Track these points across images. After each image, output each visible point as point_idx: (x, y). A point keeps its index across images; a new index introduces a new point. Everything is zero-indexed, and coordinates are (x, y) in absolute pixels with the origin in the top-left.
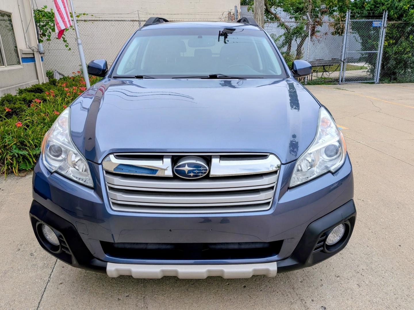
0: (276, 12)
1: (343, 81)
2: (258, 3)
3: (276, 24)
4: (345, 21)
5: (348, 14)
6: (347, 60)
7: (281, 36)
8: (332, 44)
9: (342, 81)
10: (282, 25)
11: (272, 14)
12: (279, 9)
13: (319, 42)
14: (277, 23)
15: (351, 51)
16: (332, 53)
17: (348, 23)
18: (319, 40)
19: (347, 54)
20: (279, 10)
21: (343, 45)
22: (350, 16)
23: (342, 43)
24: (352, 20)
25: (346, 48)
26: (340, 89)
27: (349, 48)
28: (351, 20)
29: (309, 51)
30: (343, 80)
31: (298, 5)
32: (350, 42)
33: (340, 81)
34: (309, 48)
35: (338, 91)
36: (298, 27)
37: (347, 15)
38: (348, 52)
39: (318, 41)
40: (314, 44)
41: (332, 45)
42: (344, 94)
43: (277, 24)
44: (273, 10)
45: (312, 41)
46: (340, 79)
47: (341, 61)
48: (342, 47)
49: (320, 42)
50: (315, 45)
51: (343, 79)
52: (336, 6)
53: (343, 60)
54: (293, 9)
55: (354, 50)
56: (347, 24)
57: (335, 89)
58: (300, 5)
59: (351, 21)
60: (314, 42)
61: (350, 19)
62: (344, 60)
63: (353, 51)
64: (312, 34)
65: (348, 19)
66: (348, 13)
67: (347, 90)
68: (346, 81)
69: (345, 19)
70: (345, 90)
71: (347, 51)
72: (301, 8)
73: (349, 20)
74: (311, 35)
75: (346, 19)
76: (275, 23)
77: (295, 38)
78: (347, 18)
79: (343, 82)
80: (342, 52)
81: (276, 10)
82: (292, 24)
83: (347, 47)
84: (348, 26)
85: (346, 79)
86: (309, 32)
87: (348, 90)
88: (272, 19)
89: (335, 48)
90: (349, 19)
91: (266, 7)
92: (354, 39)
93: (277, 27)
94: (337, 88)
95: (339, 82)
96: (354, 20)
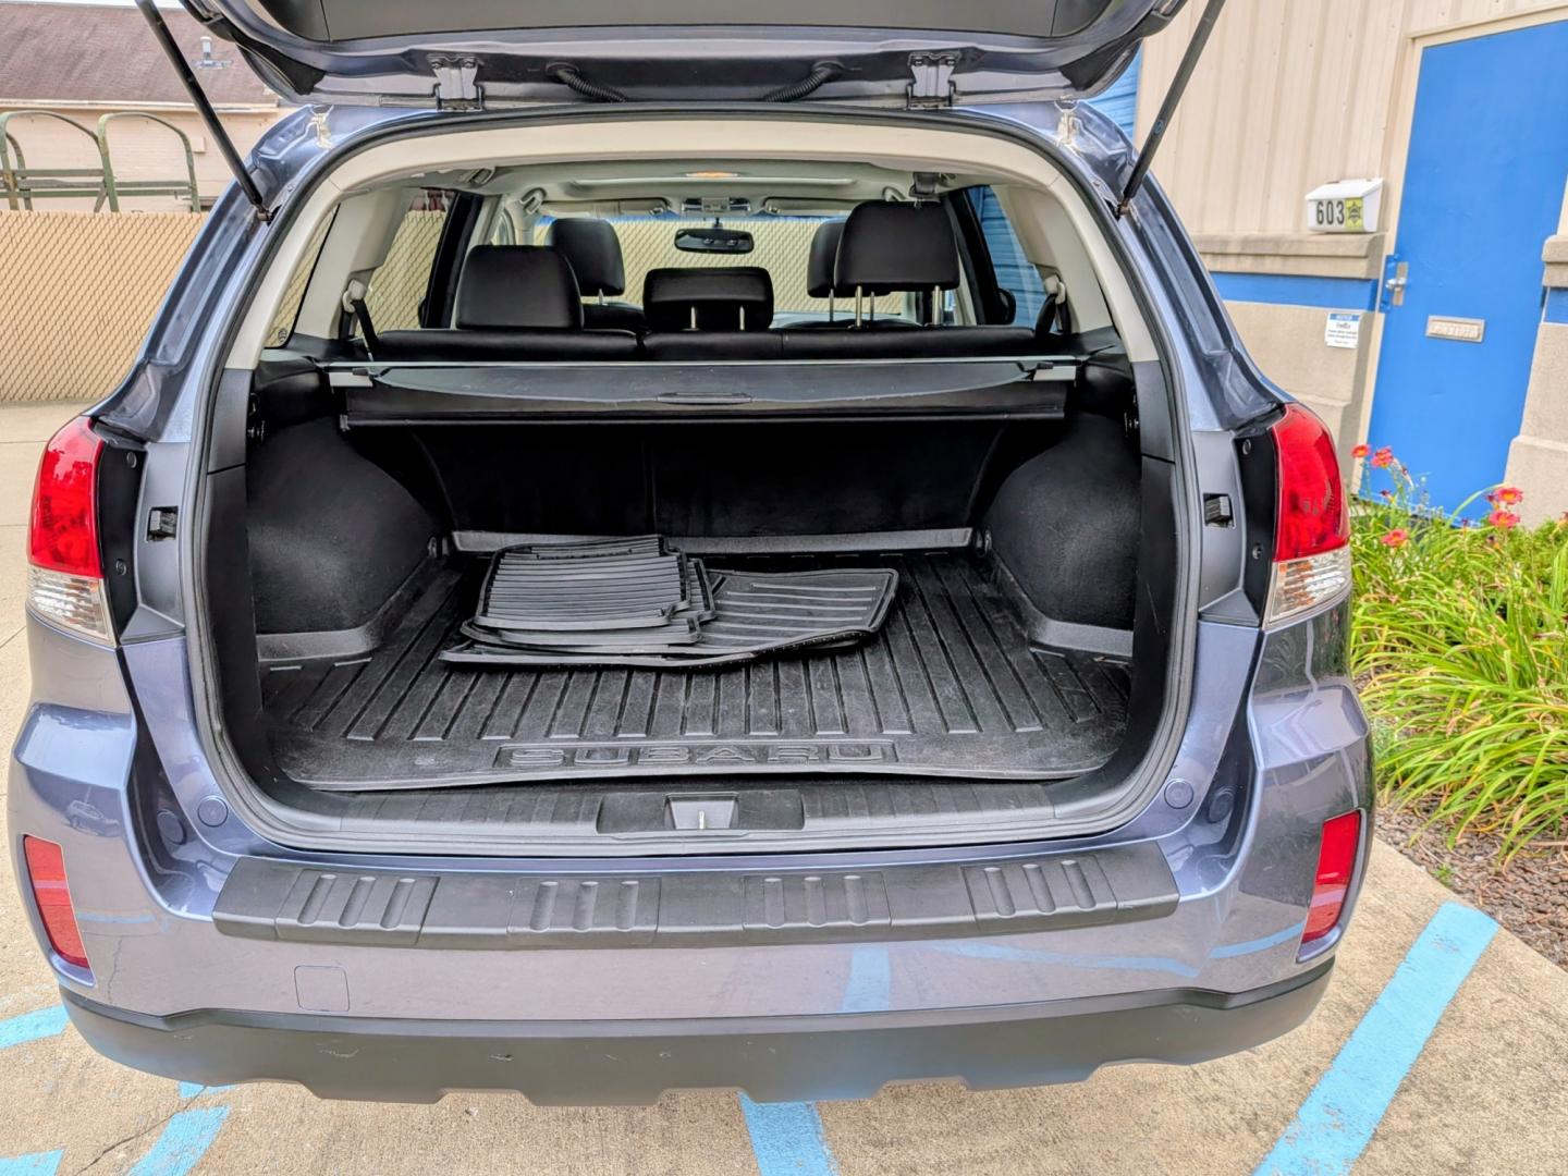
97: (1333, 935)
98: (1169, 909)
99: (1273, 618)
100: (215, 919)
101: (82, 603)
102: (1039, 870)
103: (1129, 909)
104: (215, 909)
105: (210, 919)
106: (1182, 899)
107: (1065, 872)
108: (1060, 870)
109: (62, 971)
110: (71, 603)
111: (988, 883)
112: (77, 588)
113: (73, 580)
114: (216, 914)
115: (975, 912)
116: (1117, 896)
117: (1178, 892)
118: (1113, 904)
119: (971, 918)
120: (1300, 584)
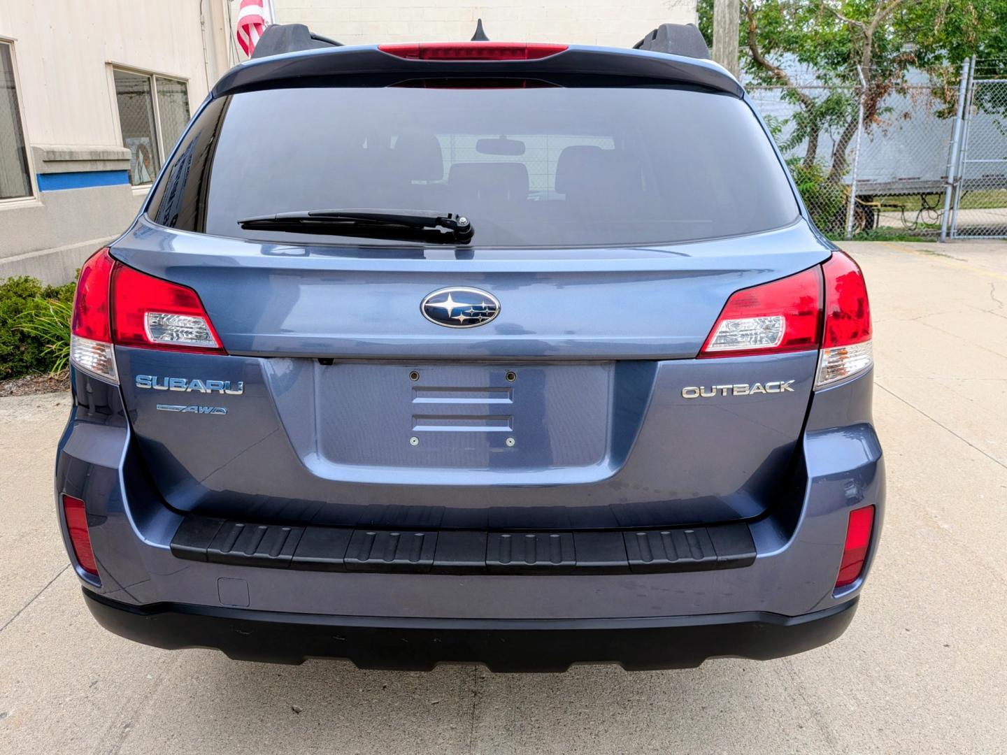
0: (779, 64)
1: (952, 234)
2: (721, 46)
3: (778, 92)
4: (960, 82)
5: (968, 66)
6: (962, 181)
7: (786, 121)
8: (923, 141)
9: (948, 235)
10: (793, 94)
11: (769, 68)
12: (788, 55)
13: (885, 135)
14: (780, 90)
15: (975, 159)
16: (923, 163)
17: (967, 90)
18: (886, 130)
19: (963, 166)
20: (787, 59)
21: (953, 144)
22: (973, 71)
23: (949, 138)
24: (981, 81)
25: (961, 151)
26: (934, 254)
27: (969, 150)
28: (976, 81)
29: (859, 156)
30: (952, 231)
31: (837, 45)
32: (972, 135)
33: (944, 235)
34: (859, 150)
35: (924, 257)
36: (830, 100)
37: (966, 69)
38: (966, 161)
39: (883, 133)
40: (872, 141)
41: (923, 144)
42: (932, 266)
43: (782, 92)
44: (771, 59)
45: (869, 134)
46: (944, 229)
47: (947, 183)
48: (951, 148)
49: (889, 135)
50: (875, 141)
51: (953, 228)
52: (943, 47)
53: (951, 180)
54: (825, 55)
55: (983, 156)
56: (963, 91)
57: (918, 253)
58: (843, 46)
59: (977, 83)
60: (873, 135)
61: (975, 78)
62: (955, 180)
63: (980, 159)
64: (867, 117)
65: (968, 79)
66: (969, 64)
67: (949, 257)
68: (959, 235)
69: (958, 80)
70: (946, 256)
71: (964, 159)
72: (845, 54)
73: (972, 81)
74: (864, 119)
75: (961, 78)
76: (775, 90)
77: (826, 125)
78: (966, 76)
79: (952, 237)
80: (949, 161)
81: (780, 58)
82: (816, 92)
83: (963, 149)
84: (966, 96)
85: (960, 229)
86: (859, 110)
87: (953, 258)
88: (768, 80)
89: (931, 150)
90: (972, 78)
91: (753, 53)
92: (994, 128)
93: (782, 98)
94: (927, 251)
95: (939, 235)
96: (985, 81)
97: (858, 583)
98: (750, 561)
99: (820, 384)
100: (171, 548)
101: (103, 358)
102: (670, 535)
103: (725, 561)
104: (172, 542)
105: (168, 547)
106: (758, 556)
107: (686, 538)
108: (683, 536)
109: (85, 578)
110: (96, 358)
111: (638, 542)
112: (99, 349)
113: (98, 345)
114: (173, 545)
115: (628, 560)
116: (717, 552)
117: (756, 551)
118: (715, 558)
119: (625, 563)
120: (840, 363)
